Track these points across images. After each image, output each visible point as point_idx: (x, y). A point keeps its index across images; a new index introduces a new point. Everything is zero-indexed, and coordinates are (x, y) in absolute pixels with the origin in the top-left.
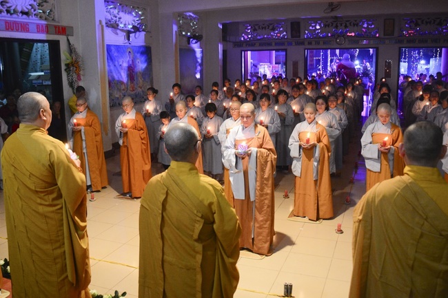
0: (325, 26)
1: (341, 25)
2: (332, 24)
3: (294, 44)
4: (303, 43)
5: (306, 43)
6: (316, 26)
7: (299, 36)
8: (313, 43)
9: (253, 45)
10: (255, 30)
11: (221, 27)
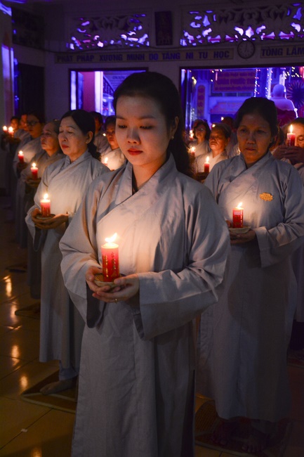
0: (220, 19)
1: (251, 17)
2: (234, 15)
3: (160, 56)
4: (176, 56)
5: (183, 55)
6: (202, 20)
7: (171, 42)
8: (196, 55)
9: (89, 59)
10: (93, 29)
11: (10, 13)
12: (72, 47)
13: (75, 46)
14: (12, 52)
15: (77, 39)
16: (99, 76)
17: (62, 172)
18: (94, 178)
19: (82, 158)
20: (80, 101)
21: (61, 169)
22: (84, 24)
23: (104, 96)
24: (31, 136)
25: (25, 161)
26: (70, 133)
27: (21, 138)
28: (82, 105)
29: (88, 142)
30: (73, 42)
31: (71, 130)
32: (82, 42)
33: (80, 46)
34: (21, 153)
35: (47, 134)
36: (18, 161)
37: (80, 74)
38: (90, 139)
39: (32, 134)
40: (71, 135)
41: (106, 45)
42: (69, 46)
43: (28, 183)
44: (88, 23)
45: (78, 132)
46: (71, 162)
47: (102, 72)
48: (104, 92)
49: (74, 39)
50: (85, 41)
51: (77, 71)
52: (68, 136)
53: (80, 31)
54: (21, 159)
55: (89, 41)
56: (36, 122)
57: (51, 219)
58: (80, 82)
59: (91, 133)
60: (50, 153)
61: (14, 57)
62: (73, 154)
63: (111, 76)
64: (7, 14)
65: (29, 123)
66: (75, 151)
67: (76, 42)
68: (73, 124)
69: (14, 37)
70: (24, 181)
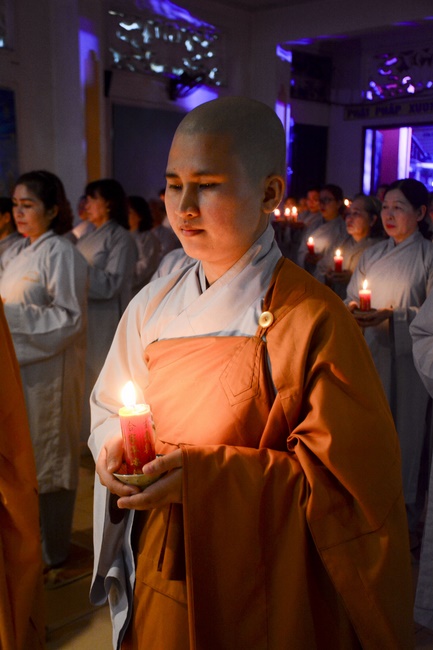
9: (394, 110)
10: (402, 69)
11: (289, 58)
12: (370, 96)
13: (374, 94)
14: (289, 110)
15: (377, 85)
16: (405, 135)
17: (384, 257)
18: (426, 264)
19: (411, 239)
20: (376, 171)
21: (383, 254)
22: (389, 63)
23: (411, 162)
24: (324, 218)
25: (316, 251)
26: (397, 208)
27: (306, 222)
28: (379, 177)
29: (420, 219)
30: (372, 89)
31: (399, 205)
32: (384, 89)
33: (382, 94)
34: (311, 241)
35: (355, 214)
36: (307, 252)
37: (379, 134)
38: (423, 215)
39: (325, 215)
40: (398, 211)
41: (420, 89)
42: (366, 95)
43: (329, 277)
44: (394, 60)
45: (408, 208)
46: (395, 245)
47: (410, 129)
48: (411, 157)
49: (373, 84)
50: (388, 87)
51: (374, 129)
52: (395, 214)
53: (382, 72)
54: (311, 249)
55: (394, 86)
56: (330, 200)
57: (373, 314)
58: (378, 145)
59: (423, 208)
60: (357, 238)
61: (292, 116)
62: (400, 236)
63: (421, 133)
64: (286, 61)
65: (322, 201)
66: (404, 231)
67: (376, 89)
68: (402, 197)
69: (292, 90)
70: (323, 274)
